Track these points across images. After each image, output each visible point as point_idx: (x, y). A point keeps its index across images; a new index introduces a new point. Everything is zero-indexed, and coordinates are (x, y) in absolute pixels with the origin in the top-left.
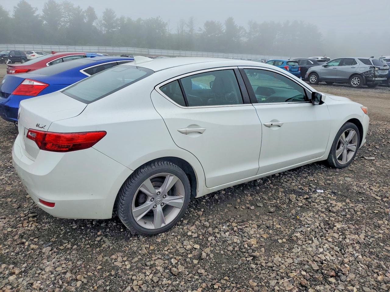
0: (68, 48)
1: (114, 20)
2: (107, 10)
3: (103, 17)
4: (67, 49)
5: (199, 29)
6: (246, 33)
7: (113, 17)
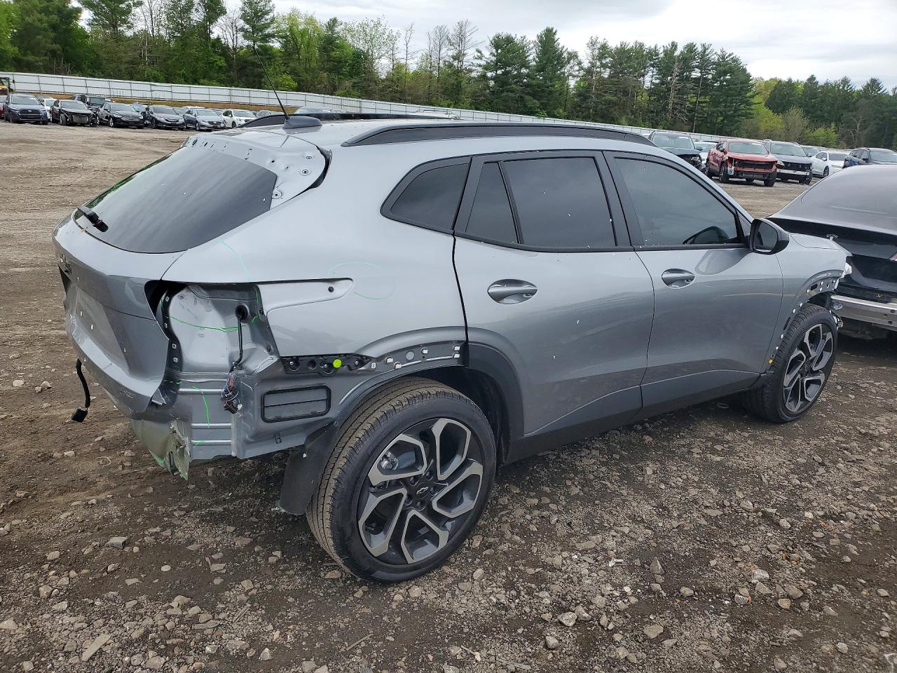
0: (153, 88)
1: (267, 20)
3: (242, 9)
4: (151, 91)
5: (477, 54)
6: (581, 68)
7: (267, 13)
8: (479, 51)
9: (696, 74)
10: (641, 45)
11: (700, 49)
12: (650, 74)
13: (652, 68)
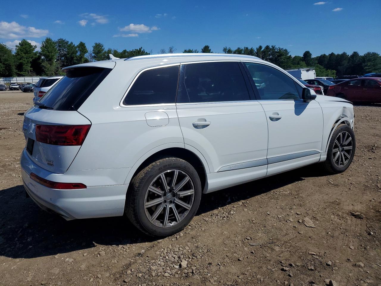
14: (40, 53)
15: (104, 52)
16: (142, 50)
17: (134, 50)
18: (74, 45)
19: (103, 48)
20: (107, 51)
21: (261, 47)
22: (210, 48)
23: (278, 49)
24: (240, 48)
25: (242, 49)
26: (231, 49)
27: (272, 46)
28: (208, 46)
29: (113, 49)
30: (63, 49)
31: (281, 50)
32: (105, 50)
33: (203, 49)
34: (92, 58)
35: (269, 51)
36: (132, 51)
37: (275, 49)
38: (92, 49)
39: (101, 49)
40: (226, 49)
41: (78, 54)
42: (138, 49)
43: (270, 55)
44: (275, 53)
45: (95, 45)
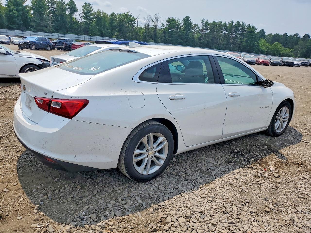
2: (86, 4)
3: (83, 10)
4: (52, 36)
5: (162, 25)
6: (199, 30)
7: (91, 11)
8: (162, 24)
9: (240, 32)
10: (221, 22)
11: (241, 23)
12: (224, 32)
13: (224, 30)
14: (29, 7)
15: (92, 12)
16: (129, 14)
17: (122, 14)
18: (65, 3)
19: (92, 8)
20: (96, 11)
21: (232, 22)
22: (190, 19)
23: (248, 25)
24: (215, 21)
25: (217, 22)
26: (208, 21)
27: (243, 22)
28: (189, 16)
29: (102, 11)
30: (52, 6)
31: (251, 26)
32: (93, 10)
33: (184, 18)
34: (81, 18)
35: (240, 27)
36: (119, 15)
37: (244, 25)
38: (82, 8)
39: (90, 9)
40: (204, 20)
41: (68, 12)
42: (126, 13)
43: (239, 30)
44: (244, 29)
45: (84, 5)
